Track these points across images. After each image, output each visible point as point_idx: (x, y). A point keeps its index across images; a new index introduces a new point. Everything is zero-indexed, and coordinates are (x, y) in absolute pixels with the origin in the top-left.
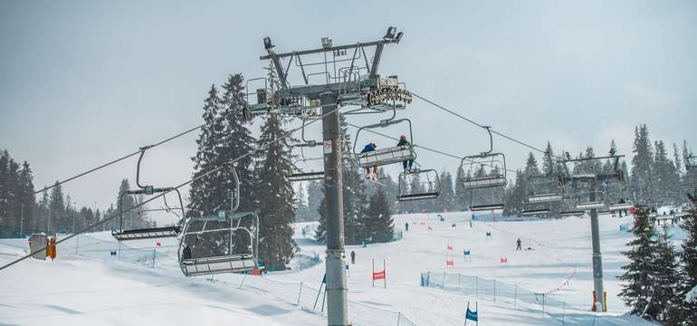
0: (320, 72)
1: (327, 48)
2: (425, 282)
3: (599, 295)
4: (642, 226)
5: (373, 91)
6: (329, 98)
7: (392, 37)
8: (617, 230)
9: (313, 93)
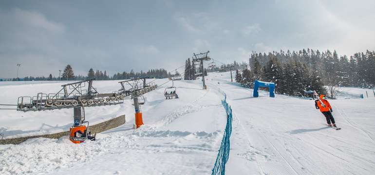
0: (200, 57)
1: (201, 54)
2: (212, 80)
3: (232, 80)
4: (237, 72)
5: (207, 58)
6: (202, 59)
7: (208, 52)
8: (234, 73)
9: (200, 59)
